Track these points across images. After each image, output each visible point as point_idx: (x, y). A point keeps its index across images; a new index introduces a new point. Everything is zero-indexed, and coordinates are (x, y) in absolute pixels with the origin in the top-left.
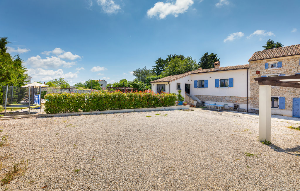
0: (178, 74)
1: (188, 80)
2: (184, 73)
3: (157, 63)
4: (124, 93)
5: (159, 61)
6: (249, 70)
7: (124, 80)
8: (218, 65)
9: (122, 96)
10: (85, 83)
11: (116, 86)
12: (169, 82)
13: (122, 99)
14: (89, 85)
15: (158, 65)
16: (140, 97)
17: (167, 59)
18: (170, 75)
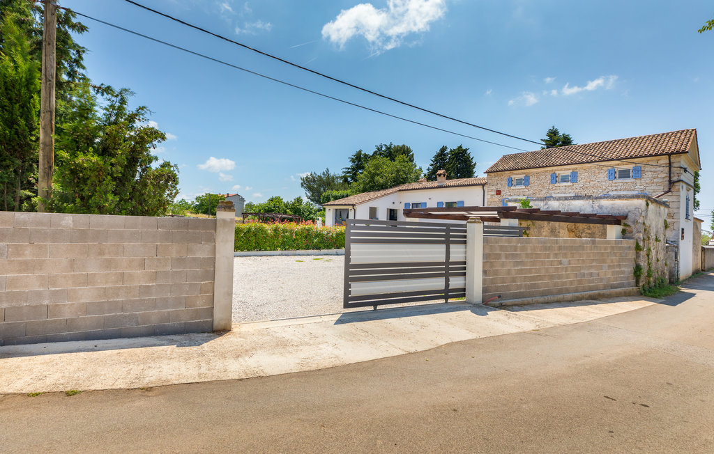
0: (379, 190)
1: (394, 203)
2: (391, 187)
3: (354, 162)
4: (265, 225)
5: (357, 158)
6: (486, 188)
7: (276, 198)
8: (442, 176)
9: (261, 230)
10: (195, 201)
11: (260, 210)
12: (353, 205)
13: (260, 236)
14: (203, 205)
15: (356, 165)
16: (291, 232)
17: (375, 153)
18: (364, 190)
